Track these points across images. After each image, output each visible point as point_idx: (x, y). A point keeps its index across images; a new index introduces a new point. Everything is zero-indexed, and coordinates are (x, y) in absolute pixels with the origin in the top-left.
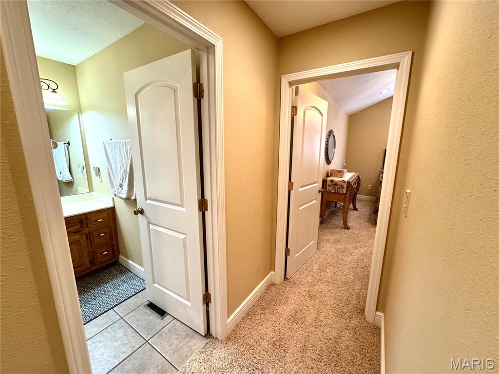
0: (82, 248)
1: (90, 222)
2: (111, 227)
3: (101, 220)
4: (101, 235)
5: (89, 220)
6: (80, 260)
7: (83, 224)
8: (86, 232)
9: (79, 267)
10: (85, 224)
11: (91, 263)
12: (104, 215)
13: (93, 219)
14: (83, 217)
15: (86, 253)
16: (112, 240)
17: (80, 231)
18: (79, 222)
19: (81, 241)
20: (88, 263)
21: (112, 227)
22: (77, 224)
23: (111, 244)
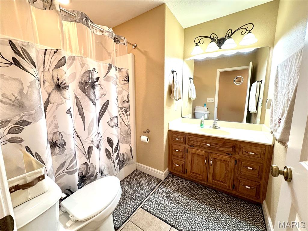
0: (229, 170)
1: (242, 151)
2: (262, 166)
3: (253, 154)
4: (249, 168)
5: (242, 149)
6: (225, 178)
7: (235, 150)
8: (236, 157)
9: (222, 182)
10: (237, 150)
11: (234, 187)
12: (259, 151)
13: (246, 149)
14: (237, 144)
15: (231, 175)
16: (261, 179)
17: (232, 155)
18: (233, 147)
19: (229, 162)
20: (230, 185)
21: (265, 166)
22: (230, 148)
23: (258, 184)
